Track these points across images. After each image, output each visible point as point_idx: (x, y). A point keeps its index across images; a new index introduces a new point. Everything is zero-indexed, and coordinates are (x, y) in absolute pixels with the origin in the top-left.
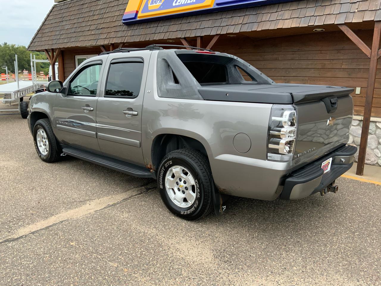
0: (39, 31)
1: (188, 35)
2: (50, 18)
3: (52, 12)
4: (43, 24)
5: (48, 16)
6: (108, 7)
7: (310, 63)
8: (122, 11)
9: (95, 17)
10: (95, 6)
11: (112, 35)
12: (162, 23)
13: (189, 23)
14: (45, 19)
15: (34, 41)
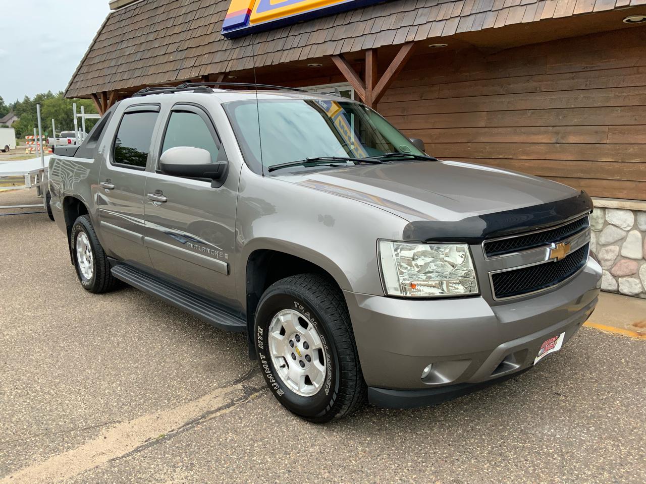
0: (83, 62)
1: (346, 49)
2: (102, 38)
3: (106, 27)
4: (91, 49)
5: (100, 34)
6: (198, 9)
7: (612, 95)
8: (223, 13)
9: (177, 30)
10: (177, 9)
11: (205, 59)
12: (296, 30)
13: (348, 24)
14: (93, 40)
15: (75, 80)
